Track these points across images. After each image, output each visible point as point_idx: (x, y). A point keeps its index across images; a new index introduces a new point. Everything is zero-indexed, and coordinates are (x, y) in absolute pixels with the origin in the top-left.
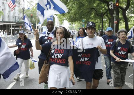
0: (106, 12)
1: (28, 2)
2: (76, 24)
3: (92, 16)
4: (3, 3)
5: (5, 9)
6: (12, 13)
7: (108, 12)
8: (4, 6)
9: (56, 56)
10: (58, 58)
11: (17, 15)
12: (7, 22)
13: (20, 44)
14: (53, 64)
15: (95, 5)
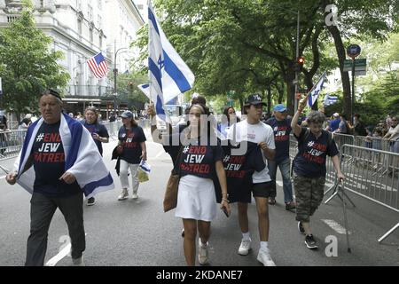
0: (275, 77)
1: (126, 60)
2: (216, 101)
3: (248, 85)
4: (79, 62)
5: (82, 73)
6: (95, 81)
7: (279, 77)
8: (81, 67)
9: (191, 158)
10: (195, 163)
11: (105, 84)
12: (84, 97)
13: (124, 135)
14: (186, 174)
15: (254, 65)
